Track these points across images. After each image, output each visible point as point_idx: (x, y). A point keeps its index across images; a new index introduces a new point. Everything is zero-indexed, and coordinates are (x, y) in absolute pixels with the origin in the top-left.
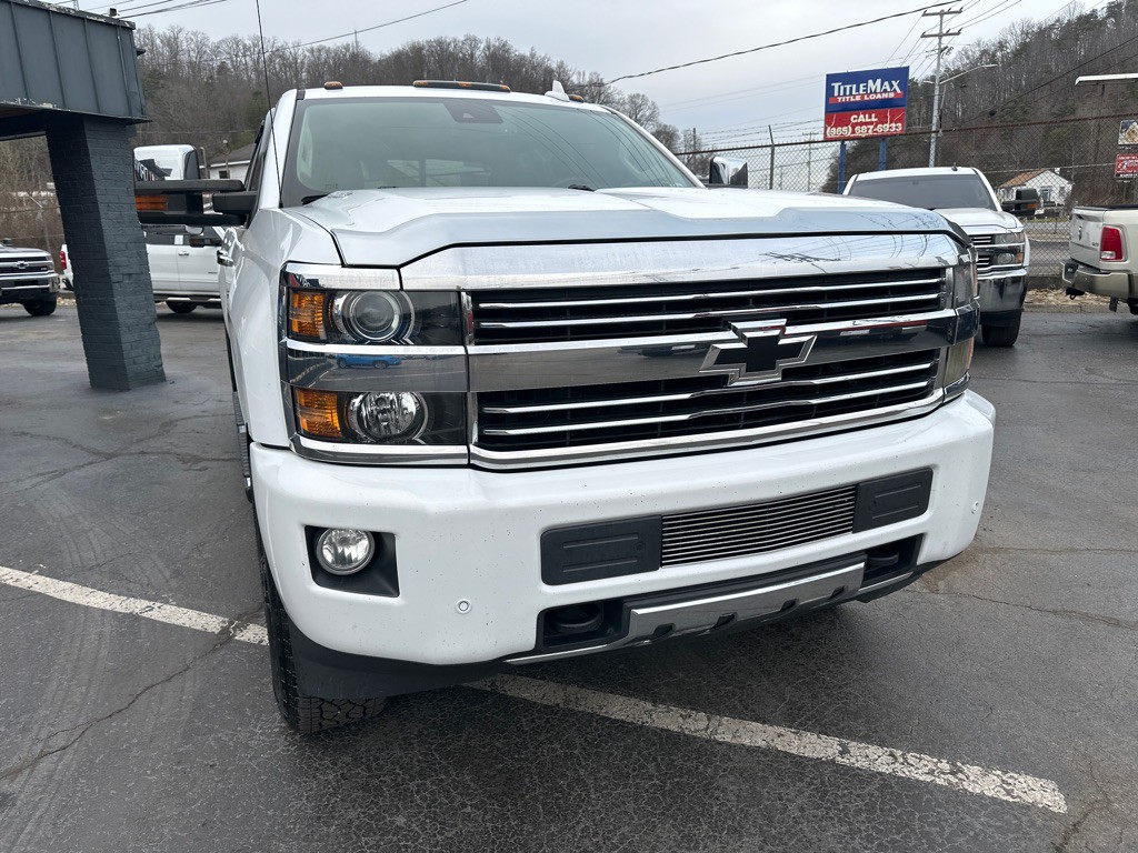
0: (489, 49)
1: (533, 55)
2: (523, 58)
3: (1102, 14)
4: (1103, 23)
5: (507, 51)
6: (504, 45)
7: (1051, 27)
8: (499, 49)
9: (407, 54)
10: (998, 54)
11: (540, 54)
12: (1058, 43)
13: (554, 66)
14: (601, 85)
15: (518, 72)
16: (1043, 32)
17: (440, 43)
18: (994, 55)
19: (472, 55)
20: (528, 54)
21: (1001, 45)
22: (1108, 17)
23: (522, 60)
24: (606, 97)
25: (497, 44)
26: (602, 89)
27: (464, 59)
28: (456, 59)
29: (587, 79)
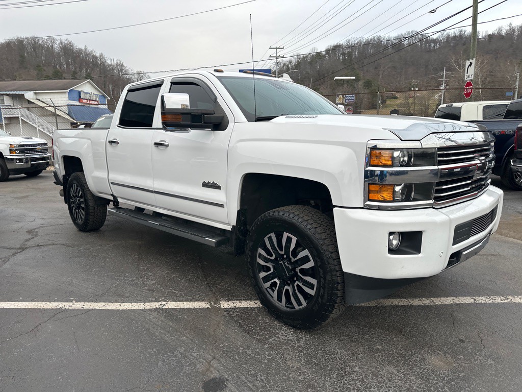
0: (62, 44)
1: (86, 49)
2: (81, 50)
3: (324, 53)
4: (324, 56)
5: (72, 46)
6: (70, 43)
7: (307, 57)
8: (67, 45)
9: (14, 43)
10: (290, 65)
11: (90, 49)
12: (310, 63)
13: (98, 55)
14: (122, 66)
15: (79, 56)
16: (305, 58)
17: (34, 38)
18: (288, 66)
19: (52, 46)
20: (83, 48)
21: (290, 62)
22: (326, 54)
23: (80, 51)
24: (126, 71)
25: (66, 42)
26: (123, 68)
27: (48, 48)
28: (43, 47)
29: (115, 62)
